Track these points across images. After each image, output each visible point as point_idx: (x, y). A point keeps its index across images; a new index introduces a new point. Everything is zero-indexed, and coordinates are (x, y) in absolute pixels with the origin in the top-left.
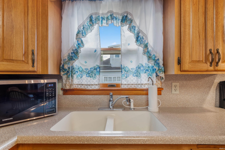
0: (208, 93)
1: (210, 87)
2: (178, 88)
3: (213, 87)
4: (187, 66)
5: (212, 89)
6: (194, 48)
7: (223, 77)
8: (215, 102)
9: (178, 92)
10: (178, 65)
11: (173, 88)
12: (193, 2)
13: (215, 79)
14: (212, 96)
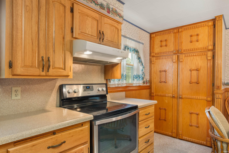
0: (50, 95)
1: (52, 90)
2: (19, 93)
3: (54, 90)
4: (19, 70)
5: (54, 91)
6: (27, 53)
7: (63, 81)
8: (56, 103)
9: (19, 97)
10: (10, 68)
11: (14, 93)
12: (27, 10)
13: (56, 83)
14: (54, 98)
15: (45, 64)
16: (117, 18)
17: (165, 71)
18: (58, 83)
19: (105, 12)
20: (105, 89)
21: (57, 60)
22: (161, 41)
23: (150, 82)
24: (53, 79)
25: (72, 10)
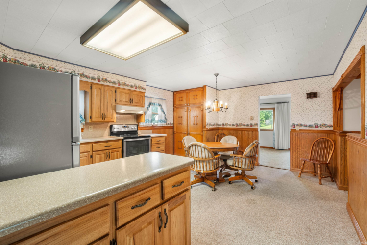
1: (106, 128)
2: (92, 128)
4: (94, 119)
7: (112, 123)
8: (108, 134)
9: (92, 130)
10: (90, 119)
11: (90, 129)
13: (108, 124)
14: (107, 131)
15: (104, 117)
16: (142, 90)
17: (181, 117)
18: (110, 124)
19: (134, 89)
20: (136, 128)
21: (108, 114)
22: (179, 97)
23: (174, 124)
24: (107, 122)
25: (115, 92)
